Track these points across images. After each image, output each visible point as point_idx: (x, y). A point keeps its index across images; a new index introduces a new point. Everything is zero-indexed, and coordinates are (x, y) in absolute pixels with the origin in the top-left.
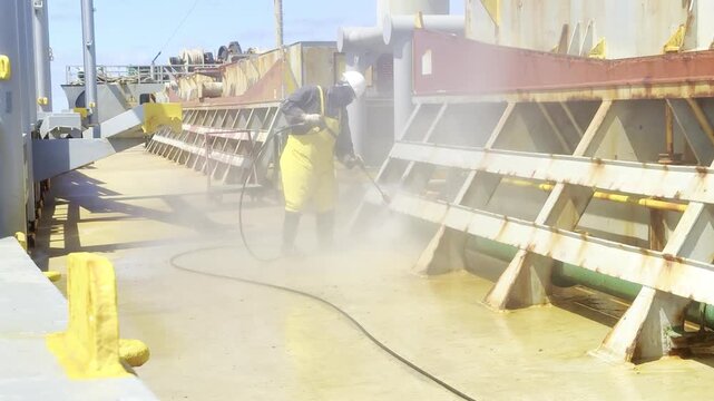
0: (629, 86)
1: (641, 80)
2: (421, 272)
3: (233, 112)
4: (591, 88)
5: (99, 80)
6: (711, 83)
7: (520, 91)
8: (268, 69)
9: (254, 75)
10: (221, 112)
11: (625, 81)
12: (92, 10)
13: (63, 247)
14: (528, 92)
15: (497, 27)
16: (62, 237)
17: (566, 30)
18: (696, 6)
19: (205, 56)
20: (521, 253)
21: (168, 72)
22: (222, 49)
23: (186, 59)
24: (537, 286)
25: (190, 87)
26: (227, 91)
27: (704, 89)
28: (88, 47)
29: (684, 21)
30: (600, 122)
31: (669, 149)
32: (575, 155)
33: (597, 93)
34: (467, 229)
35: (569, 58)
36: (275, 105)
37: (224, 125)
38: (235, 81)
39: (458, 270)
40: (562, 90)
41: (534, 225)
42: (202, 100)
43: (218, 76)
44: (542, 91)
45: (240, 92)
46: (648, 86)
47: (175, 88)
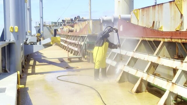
0: (167, 38)
1: (170, 37)
2: (117, 82)
3: (76, 36)
4: (159, 38)
5: (44, 26)
6: (186, 39)
7: (142, 37)
8: (85, 25)
9: (81, 27)
10: (73, 36)
11: (166, 37)
12: (42, 8)
13: (31, 73)
14: (144, 37)
15: (138, 20)
16: (31, 70)
17: (154, 22)
18: (183, 19)
19: (71, 19)
20: (140, 79)
21: (61, 24)
22: (75, 18)
23: (66, 20)
24: (144, 87)
25: (66, 29)
26: (75, 30)
27: (184, 41)
28: (41, 17)
29: (181, 23)
30: (160, 47)
31: (177, 54)
32: (154, 55)
33: (160, 39)
34: (128, 72)
35: (154, 30)
36: (85, 35)
37: (73, 40)
38: (77, 28)
39: (126, 82)
40: (152, 38)
41: (143, 72)
42: (68, 32)
43: (73, 26)
44: (147, 38)
45: (78, 31)
46: (171, 39)
47: (63, 28)
